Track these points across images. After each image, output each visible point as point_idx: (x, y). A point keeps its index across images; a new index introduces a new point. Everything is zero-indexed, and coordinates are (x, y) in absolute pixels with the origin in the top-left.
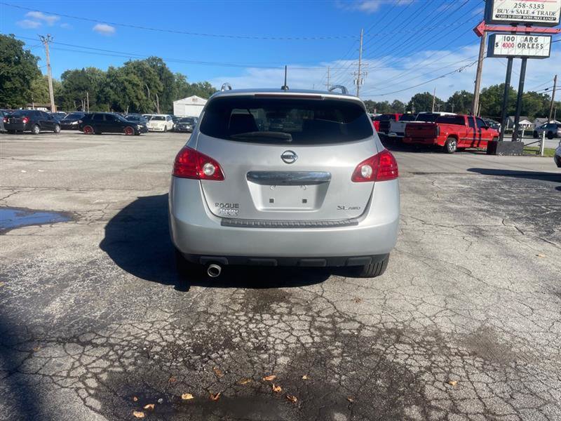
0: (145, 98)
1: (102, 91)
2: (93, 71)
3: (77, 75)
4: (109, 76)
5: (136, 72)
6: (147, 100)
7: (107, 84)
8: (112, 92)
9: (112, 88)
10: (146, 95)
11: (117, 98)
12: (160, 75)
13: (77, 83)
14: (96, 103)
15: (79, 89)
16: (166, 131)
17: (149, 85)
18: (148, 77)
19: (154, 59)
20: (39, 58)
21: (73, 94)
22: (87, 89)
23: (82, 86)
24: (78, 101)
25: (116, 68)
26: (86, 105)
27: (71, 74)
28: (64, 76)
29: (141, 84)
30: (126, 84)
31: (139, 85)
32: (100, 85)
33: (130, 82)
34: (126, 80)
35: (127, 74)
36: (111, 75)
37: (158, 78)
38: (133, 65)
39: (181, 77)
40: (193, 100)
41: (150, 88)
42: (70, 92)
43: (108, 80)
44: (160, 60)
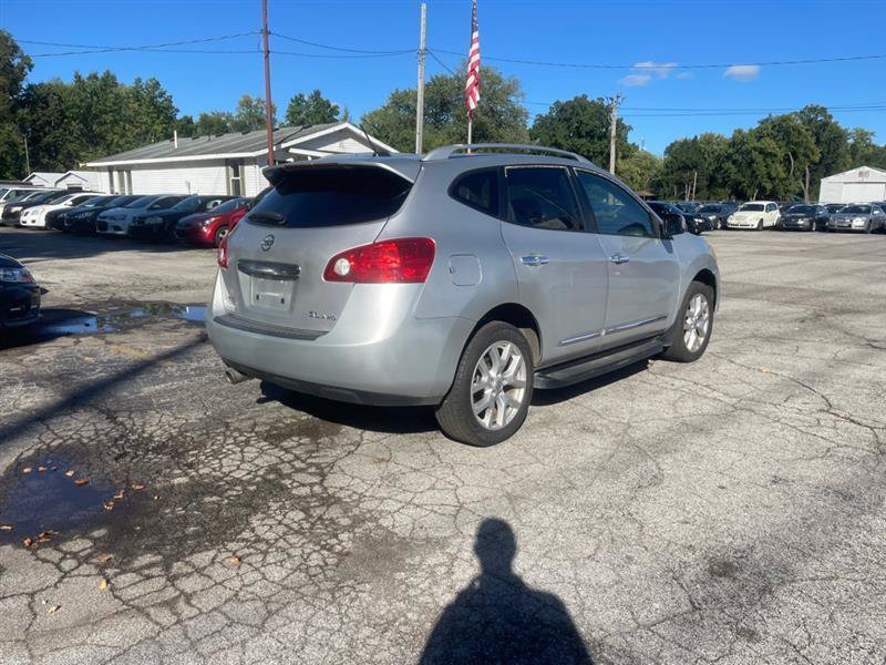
0: (783, 175)
1: (717, 170)
2: (709, 139)
3: (685, 147)
4: (733, 144)
5: (775, 133)
6: (787, 179)
7: (729, 157)
8: (733, 169)
9: (734, 162)
10: (788, 170)
11: (740, 178)
12: (817, 135)
13: (684, 159)
14: (708, 186)
15: (686, 168)
16: (761, 228)
17: (794, 154)
18: (795, 140)
19: (813, 109)
20: (630, 128)
21: (676, 176)
22: (695, 167)
23: (689, 163)
24: (681, 186)
25: (746, 131)
26: (691, 192)
27: (677, 146)
28: (668, 151)
29: (781, 154)
30: (755, 154)
31: (775, 156)
32: (718, 159)
33: (761, 151)
34: (755, 149)
35: (759, 138)
36: (738, 142)
37: (813, 140)
38: (773, 122)
39: (862, 136)
40: (861, 174)
41: (795, 158)
42: (672, 172)
43: (731, 151)
44: (823, 110)
